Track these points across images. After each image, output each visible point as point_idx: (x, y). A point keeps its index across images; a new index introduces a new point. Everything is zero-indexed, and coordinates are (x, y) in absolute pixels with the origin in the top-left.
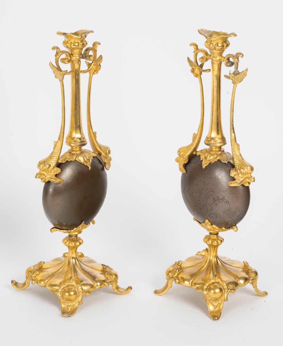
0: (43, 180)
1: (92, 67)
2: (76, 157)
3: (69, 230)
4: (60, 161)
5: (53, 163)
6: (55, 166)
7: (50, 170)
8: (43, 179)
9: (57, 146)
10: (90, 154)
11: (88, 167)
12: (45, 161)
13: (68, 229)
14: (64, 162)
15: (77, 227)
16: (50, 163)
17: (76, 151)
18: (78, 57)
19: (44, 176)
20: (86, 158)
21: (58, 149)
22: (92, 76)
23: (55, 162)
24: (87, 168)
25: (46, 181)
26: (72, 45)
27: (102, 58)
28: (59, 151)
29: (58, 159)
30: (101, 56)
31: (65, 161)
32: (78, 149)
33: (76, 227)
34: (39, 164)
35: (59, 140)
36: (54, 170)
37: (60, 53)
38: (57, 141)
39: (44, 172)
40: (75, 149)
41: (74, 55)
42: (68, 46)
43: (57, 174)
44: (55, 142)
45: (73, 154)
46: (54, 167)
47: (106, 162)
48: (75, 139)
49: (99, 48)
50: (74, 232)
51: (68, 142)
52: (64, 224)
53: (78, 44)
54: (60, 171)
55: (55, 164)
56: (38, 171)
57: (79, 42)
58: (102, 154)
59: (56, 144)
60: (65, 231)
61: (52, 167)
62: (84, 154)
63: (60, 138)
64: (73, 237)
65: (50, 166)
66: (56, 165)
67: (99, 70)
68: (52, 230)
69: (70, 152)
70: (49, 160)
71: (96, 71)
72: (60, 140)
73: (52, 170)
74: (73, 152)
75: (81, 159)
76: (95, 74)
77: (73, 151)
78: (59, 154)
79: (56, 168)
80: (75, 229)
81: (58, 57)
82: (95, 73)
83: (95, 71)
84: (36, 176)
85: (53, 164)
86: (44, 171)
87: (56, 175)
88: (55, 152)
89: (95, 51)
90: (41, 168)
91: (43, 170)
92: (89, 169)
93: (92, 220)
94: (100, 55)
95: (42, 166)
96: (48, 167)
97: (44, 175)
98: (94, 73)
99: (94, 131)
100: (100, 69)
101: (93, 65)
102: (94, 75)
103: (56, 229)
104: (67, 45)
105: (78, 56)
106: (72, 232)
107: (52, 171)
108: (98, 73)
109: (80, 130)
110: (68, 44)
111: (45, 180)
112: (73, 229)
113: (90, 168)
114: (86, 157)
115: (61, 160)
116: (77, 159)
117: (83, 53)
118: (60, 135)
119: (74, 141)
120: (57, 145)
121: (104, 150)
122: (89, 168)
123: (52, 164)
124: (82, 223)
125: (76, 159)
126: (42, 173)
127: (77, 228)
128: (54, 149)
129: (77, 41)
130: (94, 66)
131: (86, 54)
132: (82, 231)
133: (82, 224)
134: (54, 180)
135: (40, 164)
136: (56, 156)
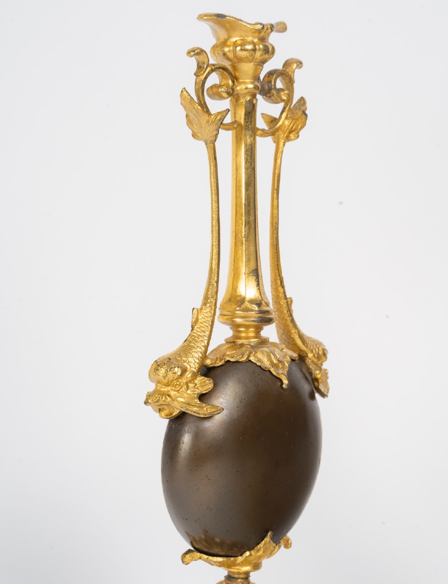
0: (167, 412)
1: (283, 123)
2: (250, 353)
3: (231, 557)
4: (208, 362)
5: (193, 363)
6: (198, 371)
7: (184, 380)
8: (164, 409)
9: (200, 321)
10: (283, 349)
11: (281, 381)
12: (170, 359)
13: (227, 554)
14: (220, 364)
15: (253, 548)
16: (185, 364)
17: (247, 338)
18: (251, 86)
19: (169, 399)
20: (276, 358)
21: (203, 329)
22: (284, 145)
23: (197, 361)
24: (279, 384)
25: (174, 414)
26: (239, 48)
27: (305, 103)
28: (207, 333)
29: (205, 356)
30: (302, 99)
31: (222, 362)
32: (252, 334)
33: (250, 550)
34: (155, 366)
35: (205, 304)
36: (194, 383)
37: (209, 69)
38: (201, 309)
39: (169, 388)
40: (243, 335)
41: (240, 80)
42: (228, 54)
43: (204, 392)
44: (195, 311)
45: (242, 345)
46: (195, 376)
47: (319, 376)
48: (247, 304)
49: (298, 75)
50: (243, 564)
51: (227, 313)
52: (218, 540)
53: (255, 46)
54: (211, 386)
55: (197, 366)
56: (151, 387)
57: (256, 40)
58: (307, 356)
59: (198, 314)
60: (220, 559)
61: (188, 375)
62: (268, 347)
63: (208, 298)
64: (239, 580)
65: (184, 371)
66: (199, 369)
67: (302, 128)
68: (187, 556)
69: (232, 343)
70: (180, 356)
71: (293, 132)
72: (208, 305)
73: (190, 382)
74: (240, 342)
75: (262, 358)
76: (292, 140)
77: (240, 338)
78: (206, 342)
79: (200, 379)
80: (248, 553)
81: (202, 77)
82: (292, 136)
83: (290, 132)
84: (147, 399)
85: (192, 365)
86: (168, 385)
87: (202, 397)
88: (195, 336)
89: (290, 81)
90: (161, 377)
91: (165, 381)
92: (284, 386)
93: (285, 538)
94: (300, 97)
95: (162, 371)
96: (179, 373)
97: (169, 396)
98: (288, 139)
99: (288, 297)
100: (304, 125)
101: (286, 118)
102: (287, 144)
103: (199, 554)
104: (223, 51)
105: (252, 83)
106: (239, 564)
107: (190, 385)
108: (298, 137)
109: (258, 281)
110: (228, 46)
111: (172, 410)
112: (241, 555)
113: (285, 382)
114: (275, 355)
115: (212, 360)
116: (252, 359)
117: (262, 77)
118: (207, 290)
119: (243, 310)
120: (200, 317)
121: (313, 346)
122: (282, 383)
123: (189, 367)
124: (265, 536)
125: (249, 356)
126: (164, 391)
127: (252, 552)
128: (192, 330)
129: (250, 39)
130: (287, 123)
131: (271, 82)
132: (261, 563)
133: (267, 539)
134: (195, 409)
135: (157, 365)
136: (198, 347)
